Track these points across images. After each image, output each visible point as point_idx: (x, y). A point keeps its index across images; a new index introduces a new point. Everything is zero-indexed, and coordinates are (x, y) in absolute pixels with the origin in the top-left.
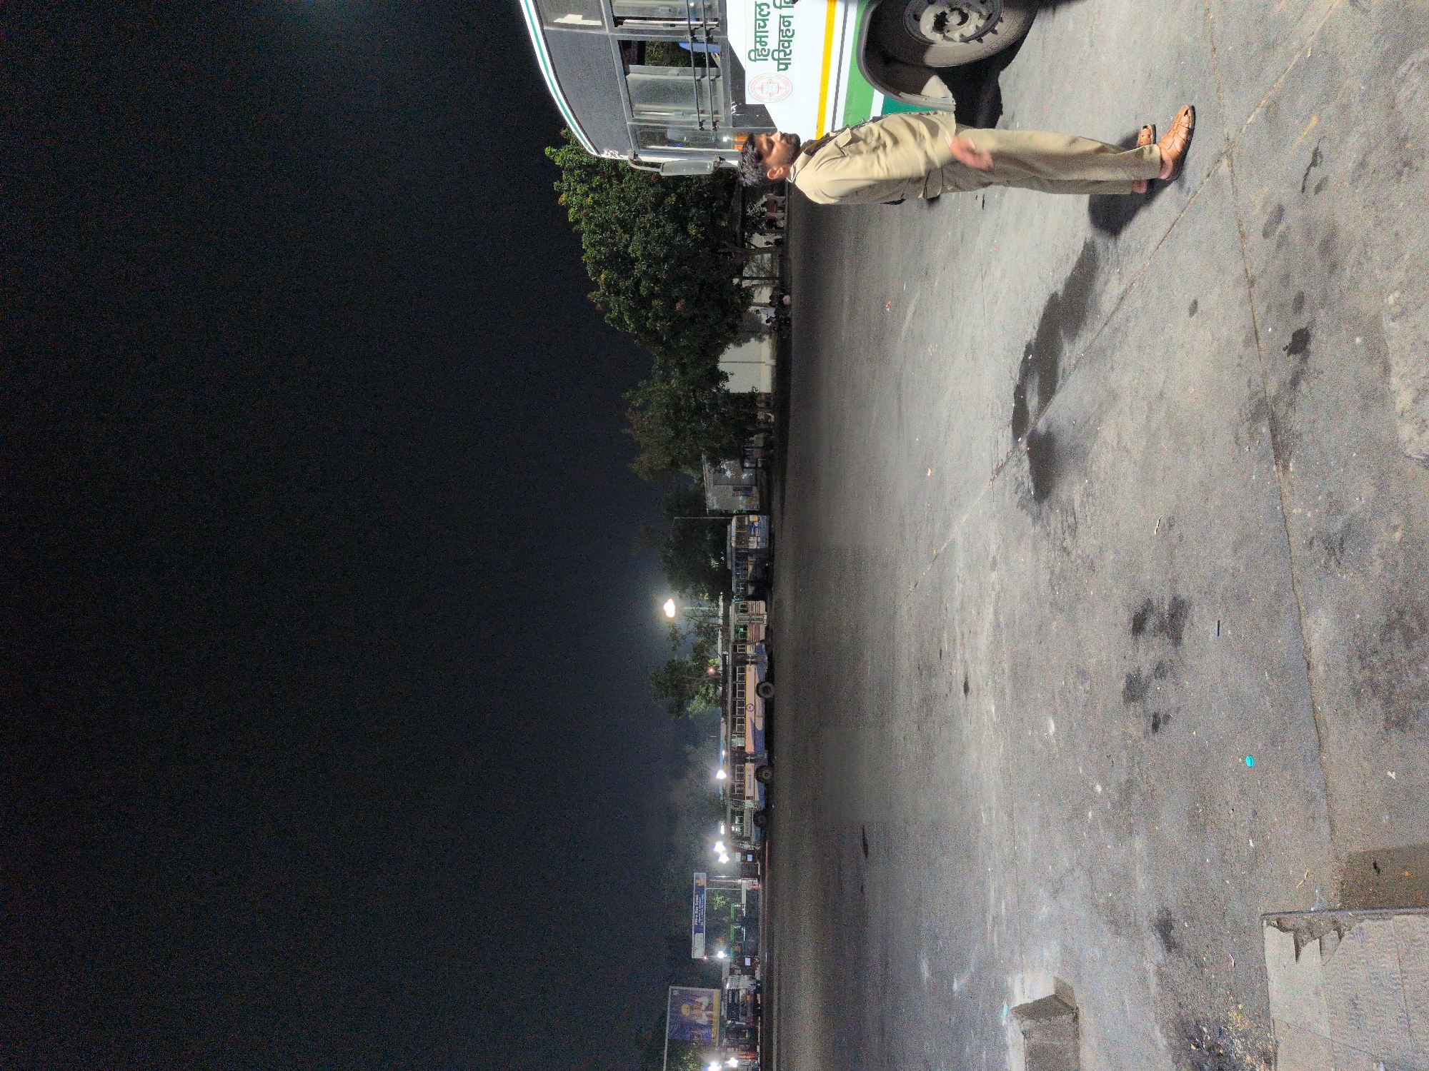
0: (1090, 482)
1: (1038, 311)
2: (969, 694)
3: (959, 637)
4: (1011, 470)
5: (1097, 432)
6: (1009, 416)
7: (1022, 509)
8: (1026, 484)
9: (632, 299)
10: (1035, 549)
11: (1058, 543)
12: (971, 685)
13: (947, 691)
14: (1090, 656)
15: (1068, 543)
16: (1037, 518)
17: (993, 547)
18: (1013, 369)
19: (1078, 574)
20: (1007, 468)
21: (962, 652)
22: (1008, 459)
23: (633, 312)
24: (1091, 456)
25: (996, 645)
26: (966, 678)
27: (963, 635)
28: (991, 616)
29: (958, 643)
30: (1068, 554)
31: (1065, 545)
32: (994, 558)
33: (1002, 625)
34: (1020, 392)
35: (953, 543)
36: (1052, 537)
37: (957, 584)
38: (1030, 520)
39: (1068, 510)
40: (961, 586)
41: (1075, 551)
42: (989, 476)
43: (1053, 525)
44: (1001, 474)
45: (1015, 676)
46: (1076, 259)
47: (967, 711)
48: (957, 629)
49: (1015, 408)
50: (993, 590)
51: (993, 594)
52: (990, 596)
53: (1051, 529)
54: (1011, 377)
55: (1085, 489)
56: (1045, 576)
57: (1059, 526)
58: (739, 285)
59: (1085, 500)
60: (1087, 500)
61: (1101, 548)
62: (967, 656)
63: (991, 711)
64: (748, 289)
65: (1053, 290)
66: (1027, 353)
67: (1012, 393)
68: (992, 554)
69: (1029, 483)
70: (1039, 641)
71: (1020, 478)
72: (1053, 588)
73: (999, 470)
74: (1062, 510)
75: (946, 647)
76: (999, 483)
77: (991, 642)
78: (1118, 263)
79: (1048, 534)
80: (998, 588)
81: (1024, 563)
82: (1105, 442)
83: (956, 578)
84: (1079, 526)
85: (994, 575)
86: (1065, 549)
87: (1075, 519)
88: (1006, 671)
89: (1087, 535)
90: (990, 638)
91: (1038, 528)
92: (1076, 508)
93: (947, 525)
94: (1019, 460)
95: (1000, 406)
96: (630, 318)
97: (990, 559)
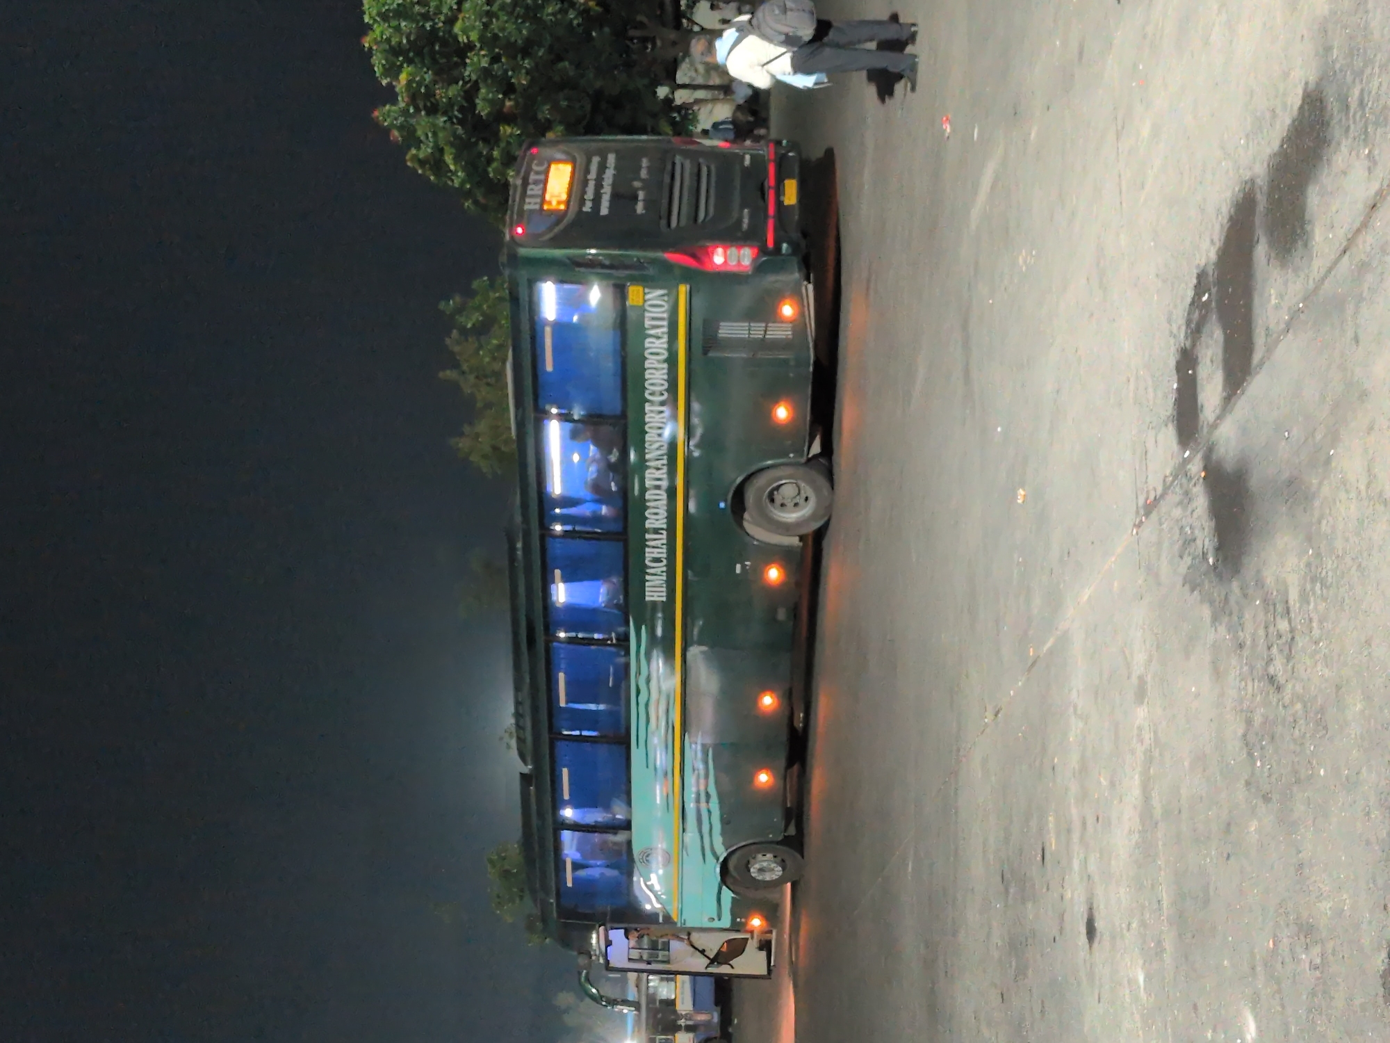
0: (1318, 555)
1: (1219, 211)
2: (1096, 945)
3: (1077, 826)
4: (1171, 509)
5: (1328, 460)
6: (1166, 406)
7: (1192, 590)
8: (1199, 543)
9: (461, 122)
10: (1218, 673)
11: (1260, 665)
12: (1099, 924)
13: (1055, 932)
14: (1320, 897)
15: (1278, 668)
16: (1221, 611)
17: (1140, 658)
18: (1174, 317)
19: (1297, 731)
20: (1164, 507)
21: (1082, 856)
22: (1167, 489)
23: (462, 148)
24: (1317, 503)
25: (1146, 851)
26: (1091, 909)
27: (1084, 824)
28: (1137, 792)
29: (1076, 836)
30: (1279, 689)
31: (1271, 670)
32: (1141, 679)
33: (1158, 812)
34: (1187, 361)
35: (1064, 639)
36: (1246, 652)
37: (1073, 720)
38: (1206, 612)
39: (1276, 606)
40: (1081, 725)
41: (1290, 686)
42: (1130, 519)
43: (1249, 627)
44: (1154, 516)
45: (1180, 919)
46: (1288, 121)
47: (1091, 976)
48: (1074, 811)
49: (1178, 390)
50: (1142, 741)
51: (1140, 750)
52: (1133, 752)
53: (1246, 636)
54: (1171, 332)
55: (1308, 565)
56: (1235, 728)
57: (1261, 632)
58: (668, 101)
59: (1308, 587)
60: (1313, 589)
61: (1338, 688)
62: (1092, 867)
63: (1136, 981)
64: (685, 107)
65: (1247, 175)
66: (1200, 288)
67: (1172, 363)
68: (1138, 670)
69: (1205, 539)
70: (1225, 855)
71: (1188, 529)
72: (1250, 754)
73: (1149, 508)
74: (1265, 601)
75: (1052, 844)
76: (1148, 532)
77: (1137, 843)
78: (1365, 138)
79: (1241, 646)
80: (1148, 736)
81: (1197, 695)
82: (1344, 482)
83: (1071, 710)
84: (1297, 638)
85: (1141, 713)
86: (1271, 679)
87: (1290, 622)
88: (1165, 903)
89: (1312, 656)
90: (1135, 837)
91: (1222, 630)
92: (1291, 602)
93: (1055, 602)
94: (1187, 493)
95: (1150, 383)
96: (456, 159)
97: (1134, 680)
